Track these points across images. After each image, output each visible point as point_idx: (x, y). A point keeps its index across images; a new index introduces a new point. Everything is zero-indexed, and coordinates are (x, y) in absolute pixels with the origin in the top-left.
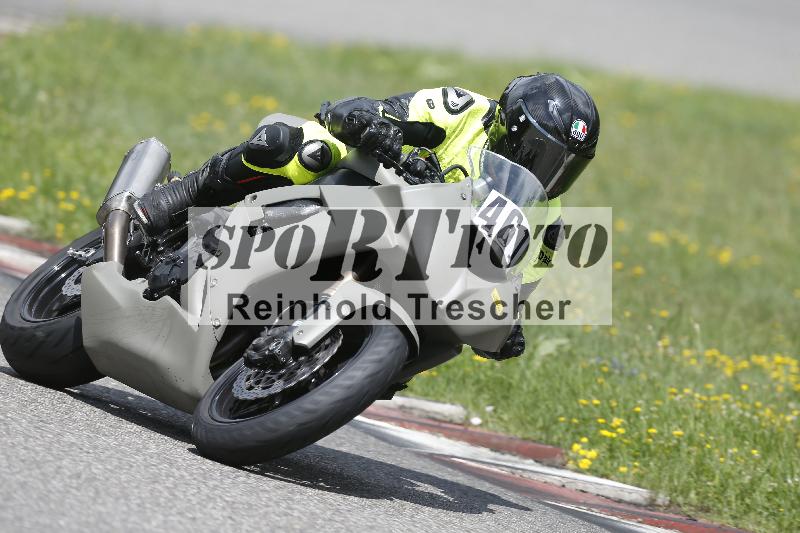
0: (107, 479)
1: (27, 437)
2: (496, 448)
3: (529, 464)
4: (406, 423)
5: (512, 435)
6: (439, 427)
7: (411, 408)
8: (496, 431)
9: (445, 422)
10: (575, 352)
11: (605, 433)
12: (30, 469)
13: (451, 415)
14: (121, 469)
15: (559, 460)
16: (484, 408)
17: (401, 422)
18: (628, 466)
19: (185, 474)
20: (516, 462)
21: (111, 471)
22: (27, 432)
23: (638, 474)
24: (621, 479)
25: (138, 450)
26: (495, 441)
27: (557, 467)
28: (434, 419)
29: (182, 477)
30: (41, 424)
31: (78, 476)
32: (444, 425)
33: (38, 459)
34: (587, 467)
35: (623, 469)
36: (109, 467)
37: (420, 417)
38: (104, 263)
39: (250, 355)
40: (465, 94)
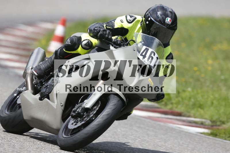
38: (27, 91)
39: (72, 114)
40: (133, 16)
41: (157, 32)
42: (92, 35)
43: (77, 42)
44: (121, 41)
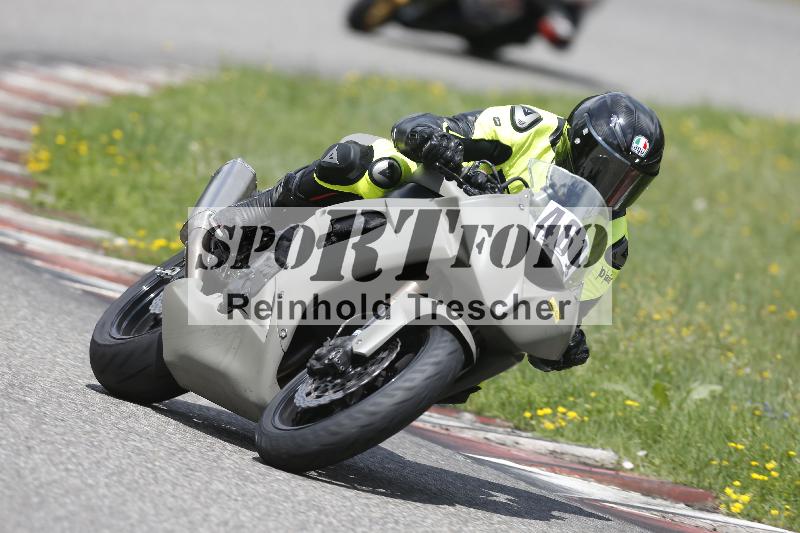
0: (254, 526)
1: (174, 485)
2: (647, 492)
3: (680, 509)
4: (557, 469)
5: (663, 479)
6: (590, 472)
7: (562, 454)
8: (648, 476)
9: (596, 467)
10: (726, 395)
11: (755, 476)
12: (177, 518)
13: (603, 460)
14: (269, 516)
15: (710, 504)
16: (635, 453)
17: (552, 468)
18: (780, 509)
19: (334, 521)
20: (667, 506)
21: (259, 519)
22: (175, 481)
23: (789, 516)
24: (773, 522)
25: (287, 497)
26: (646, 485)
27: (708, 511)
28: (585, 464)
29: (331, 523)
30: (190, 472)
31: (226, 523)
32: (594, 469)
33: (185, 507)
34: (739, 511)
35: (774, 512)
36: (257, 514)
37: (571, 462)
38: (185, 279)
39: (312, 365)
40: (533, 112)
41: (598, 172)
42: (402, 146)
43: (358, 161)
44: (486, 176)
